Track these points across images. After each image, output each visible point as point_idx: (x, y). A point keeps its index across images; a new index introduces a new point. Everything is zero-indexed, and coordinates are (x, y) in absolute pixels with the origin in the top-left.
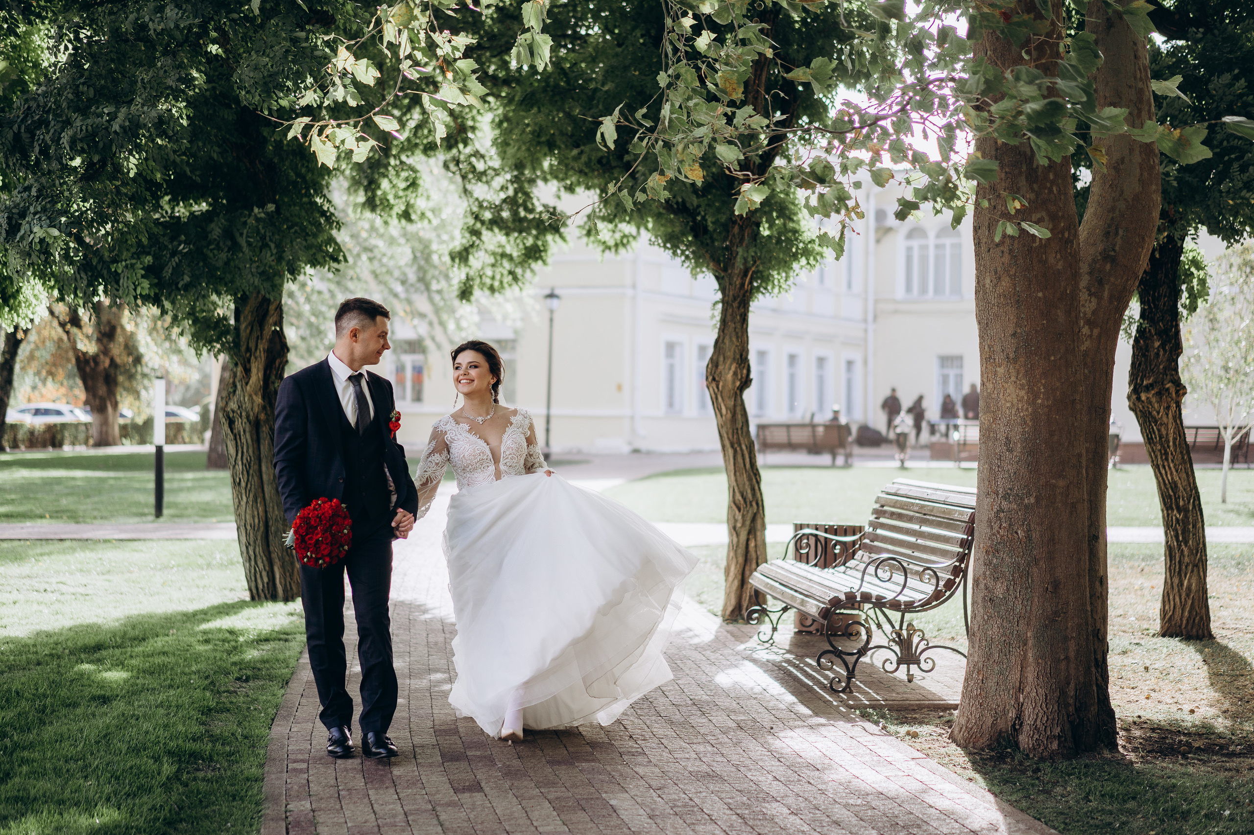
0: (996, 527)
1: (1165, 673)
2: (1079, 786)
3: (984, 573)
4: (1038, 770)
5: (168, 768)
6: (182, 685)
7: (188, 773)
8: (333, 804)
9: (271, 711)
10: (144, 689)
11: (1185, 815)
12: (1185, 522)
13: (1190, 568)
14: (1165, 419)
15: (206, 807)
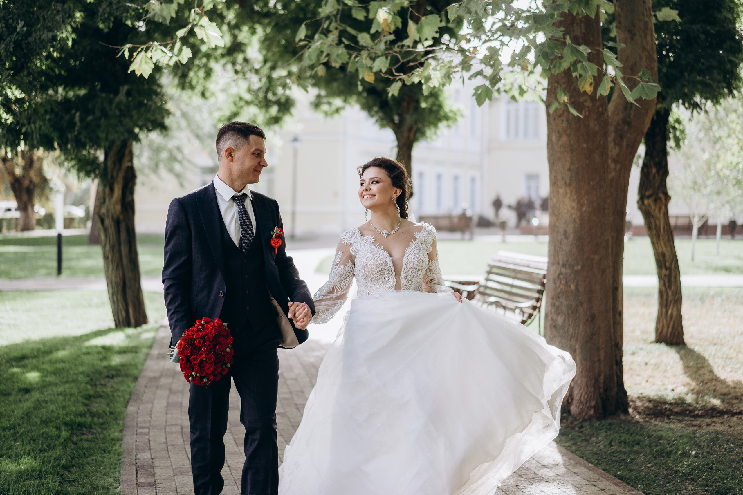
0: (558, 283)
1: (657, 366)
2: (606, 436)
3: (551, 311)
4: (582, 427)
5: (65, 434)
6: (73, 381)
7: (77, 436)
8: (164, 453)
9: (127, 397)
10: (50, 384)
11: (669, 454)
12: (669, 276)
13: (672, 303)
14: (658, 215)
15: (88, 457)
